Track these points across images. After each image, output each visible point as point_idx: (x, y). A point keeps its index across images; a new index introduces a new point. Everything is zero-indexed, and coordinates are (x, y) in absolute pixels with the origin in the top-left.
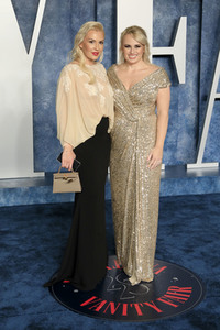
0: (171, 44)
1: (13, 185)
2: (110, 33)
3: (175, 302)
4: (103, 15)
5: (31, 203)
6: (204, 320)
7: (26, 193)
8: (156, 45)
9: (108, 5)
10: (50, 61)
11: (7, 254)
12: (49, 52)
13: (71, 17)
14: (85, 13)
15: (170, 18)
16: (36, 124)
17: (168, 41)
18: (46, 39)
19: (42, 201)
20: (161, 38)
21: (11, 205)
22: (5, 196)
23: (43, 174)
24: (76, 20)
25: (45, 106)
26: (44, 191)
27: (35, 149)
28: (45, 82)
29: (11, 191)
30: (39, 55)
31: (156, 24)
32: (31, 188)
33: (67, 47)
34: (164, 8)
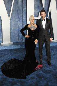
0: (38, 17)
2: (26, 14)
4: (24, 10)
5: (10, 49)
6: (45, 71)
7: (9, 47)
8: (35, 17)
9: (25, 9)
10: (13, 20)
11: (5, 59)
12: (13, 18)
13: (18, 11)
14: (21, 10)
15: (38, 12)
16: (11, 33)
17: (37, 16)
18: (13, 15)
19: (12, 48)
20: (36, 15)
23: (12, 43)
24: (19, 11)
25: (13, 29)
26: (12, 46)
27: (11, 38)
28: (13, 24)
29: (6, 46)
30: (12, 19)
31: (35, 13)
32: (10, 46)
33: (17, 17)
34: (36, 9)
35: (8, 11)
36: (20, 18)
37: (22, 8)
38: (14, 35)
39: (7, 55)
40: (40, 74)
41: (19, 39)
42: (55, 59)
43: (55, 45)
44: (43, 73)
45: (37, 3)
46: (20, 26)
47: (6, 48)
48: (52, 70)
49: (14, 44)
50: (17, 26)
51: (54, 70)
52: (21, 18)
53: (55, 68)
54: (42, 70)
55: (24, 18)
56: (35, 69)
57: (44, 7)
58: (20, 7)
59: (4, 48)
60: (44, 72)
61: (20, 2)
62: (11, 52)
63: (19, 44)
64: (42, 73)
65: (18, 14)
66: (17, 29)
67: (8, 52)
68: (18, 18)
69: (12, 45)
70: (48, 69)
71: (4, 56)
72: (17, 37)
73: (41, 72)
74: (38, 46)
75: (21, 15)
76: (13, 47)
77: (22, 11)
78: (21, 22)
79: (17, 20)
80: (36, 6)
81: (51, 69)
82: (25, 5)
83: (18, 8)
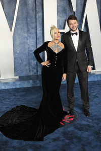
0: (64, 28)
1: (7, 81)
2: (41, 24)
3: (68, 121)
4: (39, 18)
5: (14, 88)
6: (79, 126)
7: (12, 84)
9: (40, 14)
10: (19, 35)
11: (6, 106)
12: (19, 32)
13: (27, 18)
14: (32, 17)
16: (15, 59)
17: (63, 27)
18: (18, 27)
19: (18, 87)
20: (60, 26)
21: (6, 88)
22: (4, 85)
23: (18, 77)
24: (29, 20)
25: (18, 52)
26: (19, 83)
27: (15, 68)
28: (18, 43)
29: (6, 83)
30: (16, 33)
31: (58, 21)
32: (14, 82)
33: (26, 30)
34: (61, 15)
35: (10, 19)
36: (30, 31)
37: (35, 13)
38: (20, 62)
39: (9, 99)
40: (69, 132)
41: (31, 69)
42: (97, 105)
43: (96, 80)
44: (76, 131)
45: (62, 3)
46: (32, 46)
47: (7, 87)
48: (91, 124)
49: (22, 79)
50: (27, 45)
51: (95, 125)
52: (34, 30)
53: (97, 121)
54: (73, 125)
55: (38, 32)
56: (61, 123)
57: (75, 10)
58: (31, 12)
59: (3, 87)
60: (76, 128)
61: (30, 2)
62: (17, 94)
63: (31, 79)
64: (73, 131)
65: (27, 24)
66: (27, 51)
67: (10, 94)
68: (28, 31)
69: (17, 80)
70: (84, 122)
71: (3, 101)
72: (26, 66)
73: (71, 129)
74: (66, 83)
75: (33, 25)
76: (19, 85)
77: (35, 19)
78: (33, 38)
79: (26, 35)
80: (61, 9)
81: (89, 122)
82: (41, 7)
83: (28, 13)
